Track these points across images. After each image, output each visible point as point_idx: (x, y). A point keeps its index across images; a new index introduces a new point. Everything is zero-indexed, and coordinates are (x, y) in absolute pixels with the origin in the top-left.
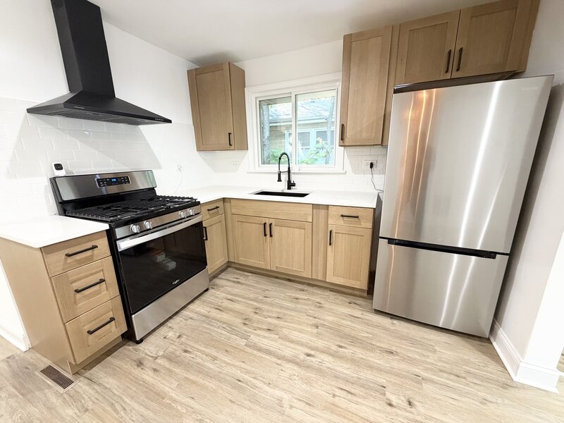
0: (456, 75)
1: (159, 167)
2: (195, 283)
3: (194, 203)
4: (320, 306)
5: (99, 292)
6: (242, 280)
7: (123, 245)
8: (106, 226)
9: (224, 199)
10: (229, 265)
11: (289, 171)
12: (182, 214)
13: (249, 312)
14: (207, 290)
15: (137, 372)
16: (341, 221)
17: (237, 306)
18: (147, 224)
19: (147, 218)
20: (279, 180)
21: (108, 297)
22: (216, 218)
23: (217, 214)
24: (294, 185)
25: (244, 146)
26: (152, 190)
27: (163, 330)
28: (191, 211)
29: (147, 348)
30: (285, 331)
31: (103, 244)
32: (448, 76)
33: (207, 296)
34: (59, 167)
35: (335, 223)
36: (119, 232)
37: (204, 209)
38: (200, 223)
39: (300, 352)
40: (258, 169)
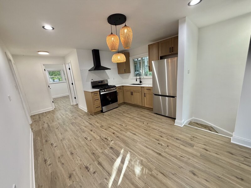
0: (172, 53)
1: (109, 79)
2: (115, 105)
3: (115, 86)
4: (142, 111)
5: (98, 101)
6: (126, 106)
7: (102, 93)
8: (99, 90)
9: (123, 86)
10: (125, 103)
11: (140, 78)
12: (112, 89)
13: (125, 111)
14: (118, 107)
15: (103, 116)
16: (147, 90)
17: (123, 110)
18: (105, 90)
19: (105, 89)
20: (136, 81)
21: (99, 102)
22: (121, 91)
23: (121, 89)
24: (141, 82)
25: (129, 72)
26: (107, 84)
27: (108, 112)
28: (114, 88)
29: (105, 114)
30: (131, 114)
31: (99, 93)
32: (171, 53)
33: (117, 108)
34: (92, 80)
35: (146, 91)
36: (101, 91)
37: (117, 88)
38: (116, 91)
39: (132, 117)
40: (133, 78)
